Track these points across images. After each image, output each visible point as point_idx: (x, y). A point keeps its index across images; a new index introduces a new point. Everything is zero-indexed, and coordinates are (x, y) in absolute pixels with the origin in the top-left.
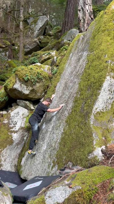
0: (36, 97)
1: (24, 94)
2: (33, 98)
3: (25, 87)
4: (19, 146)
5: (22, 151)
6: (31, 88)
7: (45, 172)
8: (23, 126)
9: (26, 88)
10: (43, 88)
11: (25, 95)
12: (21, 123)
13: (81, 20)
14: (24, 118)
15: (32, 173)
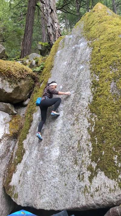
0: (20, 98)
1: (6, 92)
2: (17, 98)
3: (8, 83)
4: (4, 160)
5: (9, 165)
6: (15, 86)
7: (76, 188)
8: (7, 132)
9: (8, 86)
10: (28, 87)
11: (8, 93)
12: (5, 130)
13: (51, 35)
14: (6, 123)
15: (42, 194)
